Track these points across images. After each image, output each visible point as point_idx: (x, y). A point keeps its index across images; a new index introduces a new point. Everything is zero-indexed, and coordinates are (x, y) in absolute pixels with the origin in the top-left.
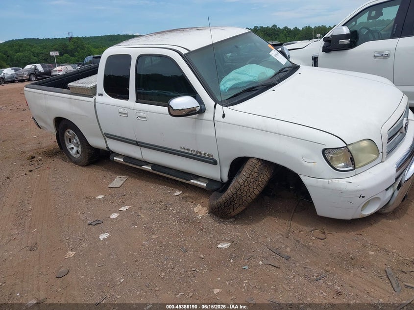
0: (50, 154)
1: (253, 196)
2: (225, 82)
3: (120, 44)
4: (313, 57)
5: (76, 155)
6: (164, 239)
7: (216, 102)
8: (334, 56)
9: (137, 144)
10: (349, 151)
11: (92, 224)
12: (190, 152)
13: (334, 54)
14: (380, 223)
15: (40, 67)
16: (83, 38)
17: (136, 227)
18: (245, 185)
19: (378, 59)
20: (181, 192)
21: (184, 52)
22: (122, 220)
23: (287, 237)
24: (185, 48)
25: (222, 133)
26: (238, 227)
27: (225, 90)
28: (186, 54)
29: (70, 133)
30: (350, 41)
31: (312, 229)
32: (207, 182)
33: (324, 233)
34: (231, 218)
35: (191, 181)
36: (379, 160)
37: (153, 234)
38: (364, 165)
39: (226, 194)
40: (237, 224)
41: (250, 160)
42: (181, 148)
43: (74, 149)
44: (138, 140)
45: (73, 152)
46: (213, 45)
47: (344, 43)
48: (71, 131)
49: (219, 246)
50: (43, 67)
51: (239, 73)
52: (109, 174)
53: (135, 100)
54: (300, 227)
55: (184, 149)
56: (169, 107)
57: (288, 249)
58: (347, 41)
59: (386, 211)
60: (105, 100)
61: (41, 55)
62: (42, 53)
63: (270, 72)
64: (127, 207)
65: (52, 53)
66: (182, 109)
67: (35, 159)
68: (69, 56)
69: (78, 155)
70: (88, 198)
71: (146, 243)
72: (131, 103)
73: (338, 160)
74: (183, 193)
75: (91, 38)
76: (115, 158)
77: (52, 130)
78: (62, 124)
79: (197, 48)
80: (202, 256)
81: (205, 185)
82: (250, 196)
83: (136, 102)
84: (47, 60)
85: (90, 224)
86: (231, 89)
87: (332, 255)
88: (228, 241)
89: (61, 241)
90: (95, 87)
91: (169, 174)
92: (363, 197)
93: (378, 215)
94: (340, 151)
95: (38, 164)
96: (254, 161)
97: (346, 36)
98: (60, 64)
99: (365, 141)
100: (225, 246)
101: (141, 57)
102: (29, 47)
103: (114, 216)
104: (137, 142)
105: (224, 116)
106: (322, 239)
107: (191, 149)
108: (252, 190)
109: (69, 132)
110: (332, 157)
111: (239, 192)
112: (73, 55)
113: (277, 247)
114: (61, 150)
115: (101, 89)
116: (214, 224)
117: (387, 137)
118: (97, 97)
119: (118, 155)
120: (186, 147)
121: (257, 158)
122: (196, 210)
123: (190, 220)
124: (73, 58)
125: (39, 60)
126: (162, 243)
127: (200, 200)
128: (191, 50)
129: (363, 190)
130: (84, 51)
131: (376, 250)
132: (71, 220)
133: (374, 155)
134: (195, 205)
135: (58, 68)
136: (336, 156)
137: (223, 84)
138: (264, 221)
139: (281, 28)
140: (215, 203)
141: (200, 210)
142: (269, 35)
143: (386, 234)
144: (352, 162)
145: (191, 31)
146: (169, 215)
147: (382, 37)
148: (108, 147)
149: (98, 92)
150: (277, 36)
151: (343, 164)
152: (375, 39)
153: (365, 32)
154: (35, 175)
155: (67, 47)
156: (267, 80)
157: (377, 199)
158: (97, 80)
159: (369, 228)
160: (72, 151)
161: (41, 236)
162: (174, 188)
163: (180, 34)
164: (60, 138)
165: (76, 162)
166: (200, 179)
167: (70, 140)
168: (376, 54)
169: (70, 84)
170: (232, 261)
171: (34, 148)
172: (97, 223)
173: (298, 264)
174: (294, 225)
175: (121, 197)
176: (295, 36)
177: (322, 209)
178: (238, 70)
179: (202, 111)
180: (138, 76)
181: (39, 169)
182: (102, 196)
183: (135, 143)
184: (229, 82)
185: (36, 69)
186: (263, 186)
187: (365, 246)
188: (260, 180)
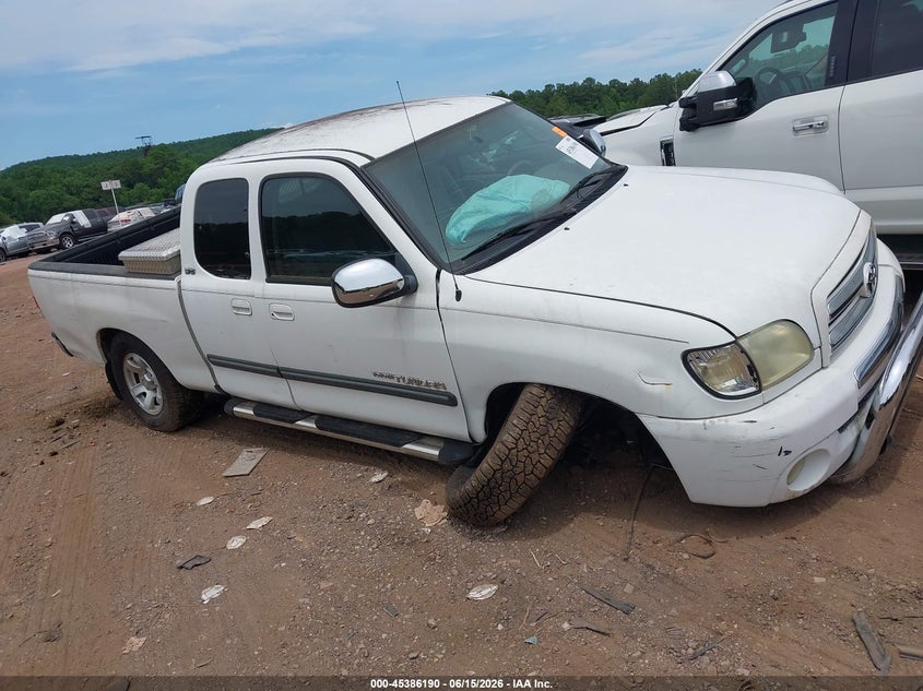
0: (98, 411)
1: (541, 472)
2: (458, 221)
3: (224, 157)
4: (661, 143)
5: (153, 408)
6: (345, 588)
7: (440, 266)
8: (708, 137)
9: (279, 373)
10: (743, 351)
11: (187, 565)
12: (395, 381)
13: (705, 134)
14: (835, 507)
15: (81, 218)
16: (174, 145)
17: (283, 564)
18: (520, 448)
19: (802, 135)
20: (386, 474)
21: (360, 162)
22: (252, 551)
23: (625, 560)
24: (361, 154)
25: (459, 334)
26: (515, 545)
27: (459, 238)
28: (365, 166)
29: (133, 362)
30: (738, 103)
31: (683, 534)
32: (442, 445)
33: (709, 542)
34: (498, 525)
35: (407, 446)
36: (816, 363)
37: (323, 578)
38: (783, 379)
39: (478, 472)
40: (512, 538)
41: (527, 389)
42: (375, 375)
43: (147, 395)
44: (280, 365)
45: (145, 403)
46: (415, 144)
47: (725, 107)
48: (137, 358)
49: (473, 594)
50: (89, 216)
51: (486, 198)
52: (225, 446)
53: (265, 277)
54: (654, 532)
55: (382, 376)
56: (335, 286)
57: (629, 588)
58: (730, 103)
59: (848, 478)
60: (202, 281)
61: (87, 190)
62: (87, 186)
63: (559, 189)
64: (264, 521)
65: (106, 185)
66: (368, 289)
67: (64, 426)
68: (146, 187)
69: (158, 408)
70: (180, 507)
71: (307, 600)
72: (257, 284)
73: (721, 374)
74: (390, 476)
75: (191, 143)
76: (235, 409)
77: (95, 356)
78: (116, 343)
79: (388, 152)
80: (432, 622)
81: (436, 453)
82: (532, 473)
83: (268, 281)
84: (97, 201)
85: (181, 567)
86: (473, 234)
87: (729, 594)
88: (491, 582)
89: (115, 614)
90: (177, 256)
91: (354, 435)
92: (787, 453)
93: (830, 489)
94: (721, 353)
95: (72, 437)
96: (535, 391)
97: (727, 93)
98: (124, 206)
99: (778, 326)
100: (483, 593)
101: (268, 182)
102: (58, 175)
103: (236, 543)
104: (278, 368)
105: (459, 295)
106: (704, 558)
107: (397, 374)
108: (535, 457)
109: (132, 359)
110: (705, 368)
111: (507, 466)
112: (154, 185)
113: (603, 585)
114: (120, 402)
115: (189, 259)
116: (460, 543)
117: (828, 311)
118: (184, 278)
119: (242, 401)
120: (385, 372)
121: (542, 385)
122: (419, 512)
123: (406, 539)
124: (154, 191)
125: (81, 202)
126: (341, 598)
127: (428, 488)
128: (376, 156)
129: (783, 437)
130: (179, 174)
131: (831, 572)
132: (138, 561)
133: (803, 355)
134: (418, 501)
135: (122, 216)
136: (713, 364)
137: (453, 226)
138: (572, 525)
139: (604, 84)
140: (458, 494)
141: (429, 513)
142: (580, 102)
143: (851, 530)
144: (752, 375)
145: (378, 113)
146: (358, 531)
147: (811, 87)
148: (217, 387)
149: (185, 266)
150: (597, 102)
151: (733, 382)
152: (793, 92)
153: (770, 78)
154: (65, 462)
155: (141, 167)
156: (552, 208)
157: (819, 454)
158: (182, 240)
159: (811, 521)
160: (143, 401)
161: (72, 606)
162: (370, 464)
163: (354, 123)
164: (115, 373)
165: (153, 426)
166: (424, 440)
167: (136, 376)
168: (798, 125)
169: (123, 254)
170: (500, 627)
171: (64, 400)
172: (198, 563)
173: (651, 622)
174: (640, 528)
175: (251, 498)
176: (636, 97)
177: (699, 488)
178: (486, 191)
179: (409, 288)
180: (265, 223)
181: (72, 449)
182: (209, 500)
183: (275, 371)
184: (468, 219)
185: (73, 223)
186: (560, 447)
187: (803, 564)
188: (552, 433)
